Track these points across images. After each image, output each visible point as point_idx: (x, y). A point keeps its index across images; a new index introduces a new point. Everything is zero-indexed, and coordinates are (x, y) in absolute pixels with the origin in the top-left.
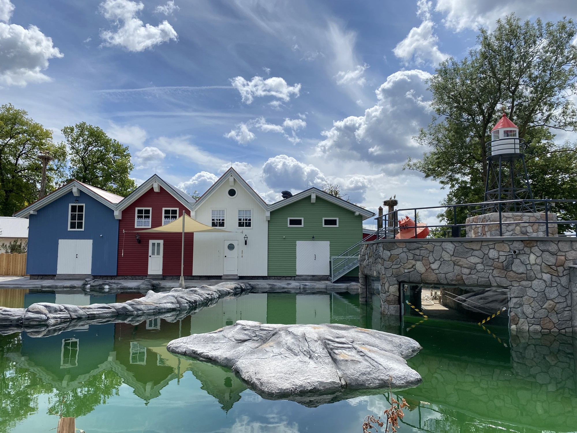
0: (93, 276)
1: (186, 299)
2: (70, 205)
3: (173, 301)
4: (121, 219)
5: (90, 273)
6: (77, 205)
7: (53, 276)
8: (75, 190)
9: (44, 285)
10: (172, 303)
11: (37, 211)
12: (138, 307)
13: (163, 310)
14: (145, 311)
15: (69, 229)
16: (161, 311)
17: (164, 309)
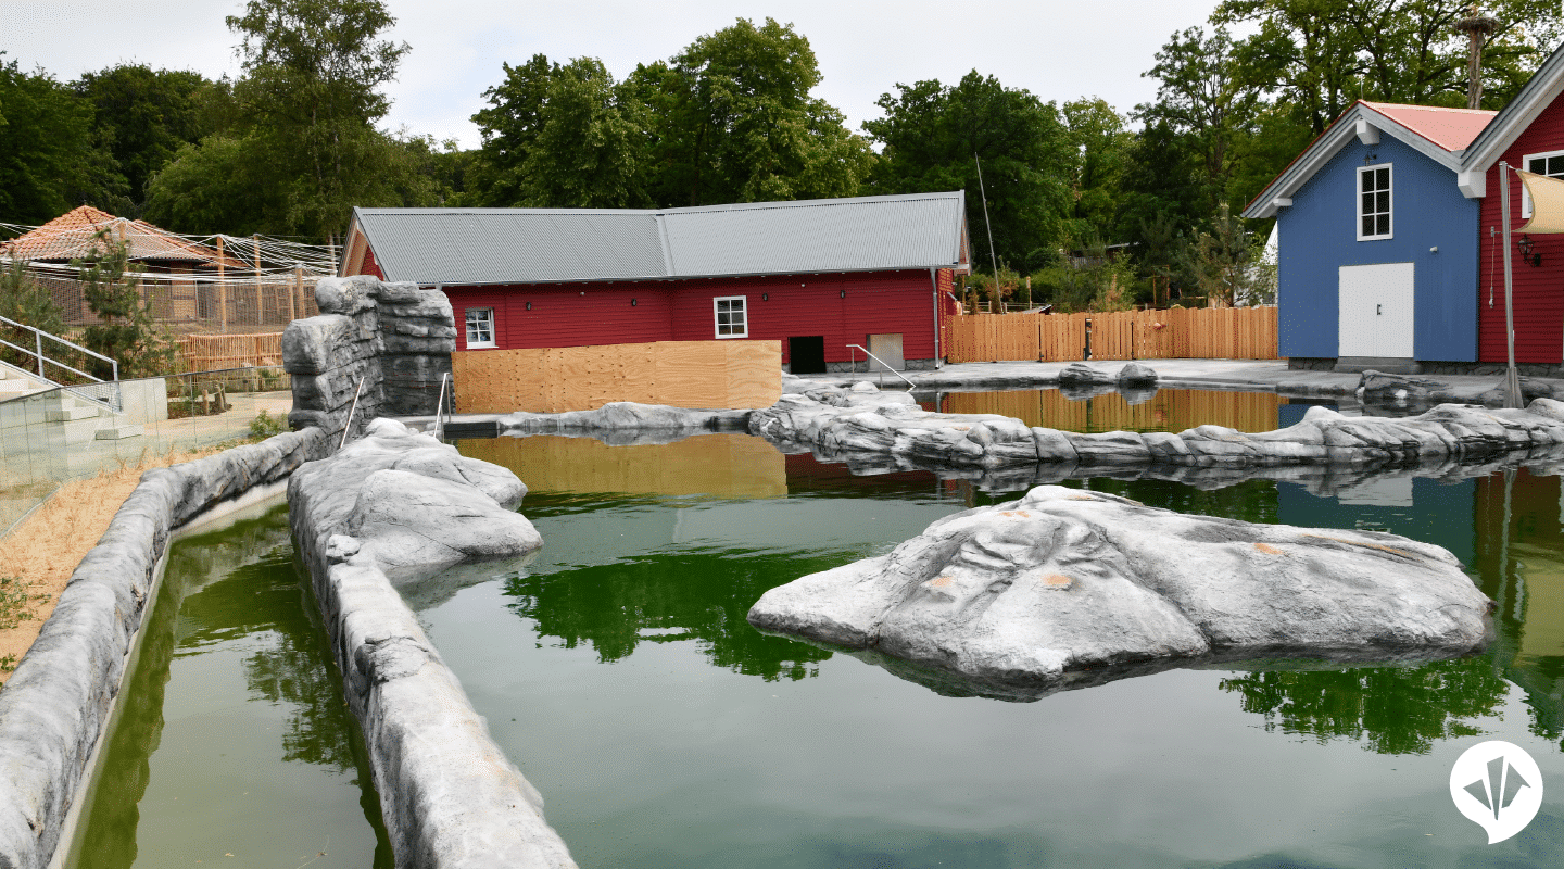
0: (1418, 362)
1: (1357, 436)
2: (1360, 171)
3: (1310, 437)
4: (1483, 195)
5: (1410, 354)
6: (1375, 168)
7: (1329, 362)
8: (1361, 128)
9: (1281, 384)
10: (1305, 442)
11: (1292, 197)
12: (1202, 446)
13: (1271, 460)
14: (1217, 458)
15: (1360, 237)
16: (1262, 461)
17: (1273, 456)
